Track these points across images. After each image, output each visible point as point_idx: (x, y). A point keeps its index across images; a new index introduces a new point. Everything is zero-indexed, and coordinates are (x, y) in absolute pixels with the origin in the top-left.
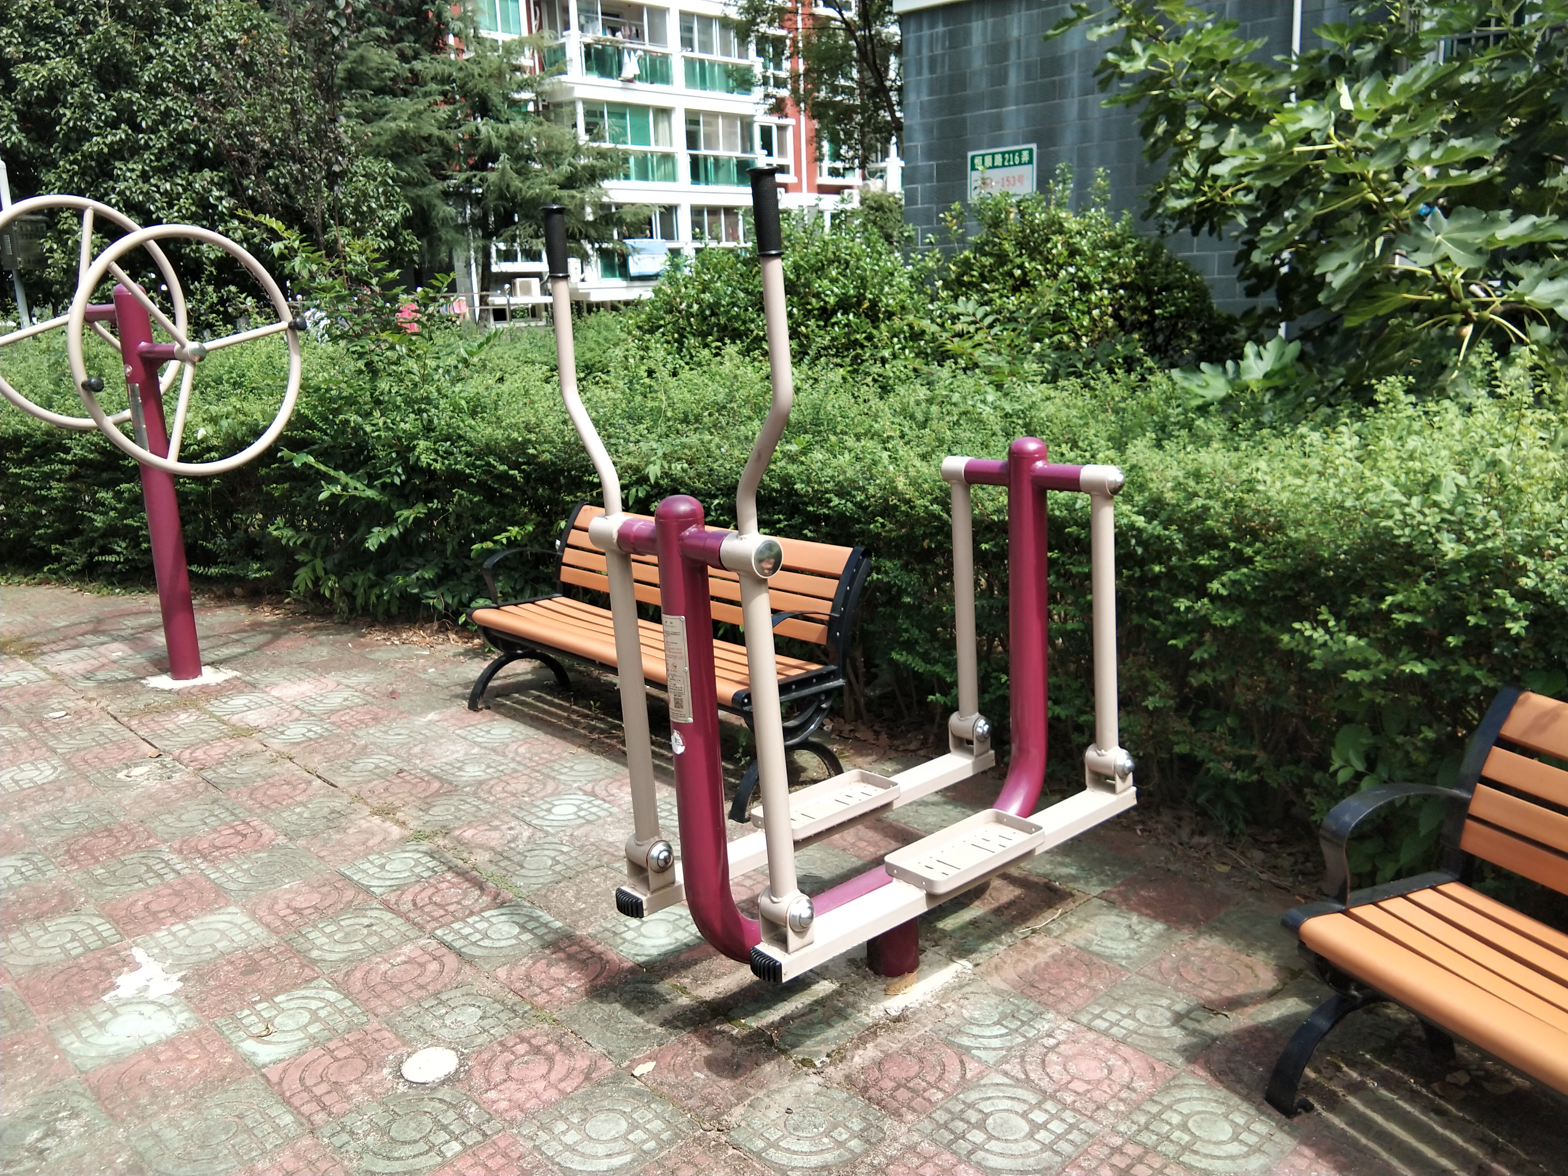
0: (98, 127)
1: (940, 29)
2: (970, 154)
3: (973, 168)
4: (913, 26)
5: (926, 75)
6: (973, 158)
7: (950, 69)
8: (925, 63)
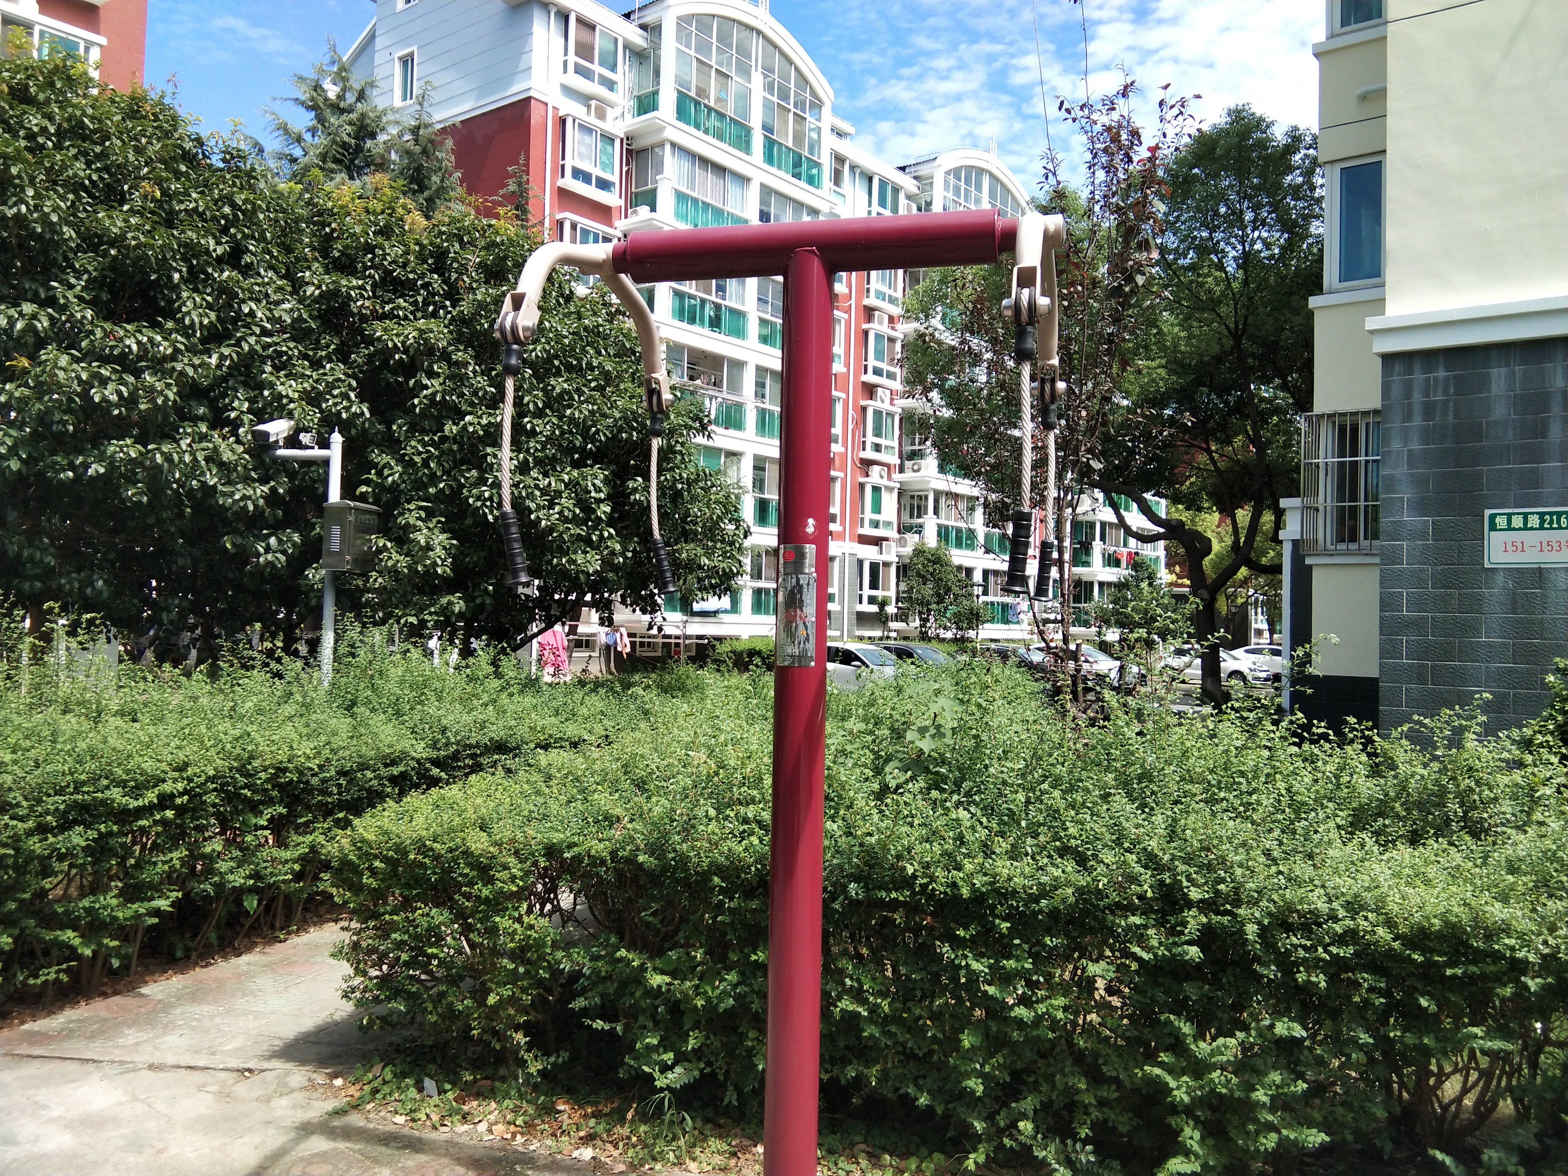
0: (472, 404)
1: (1441, 373)
2: (1488, 512)
3: (1493, 527)
4: (1398, 368)
5: (1417, 421)
6: (1493, 517)
7: (1456, 416)
8: (1417, 410)
